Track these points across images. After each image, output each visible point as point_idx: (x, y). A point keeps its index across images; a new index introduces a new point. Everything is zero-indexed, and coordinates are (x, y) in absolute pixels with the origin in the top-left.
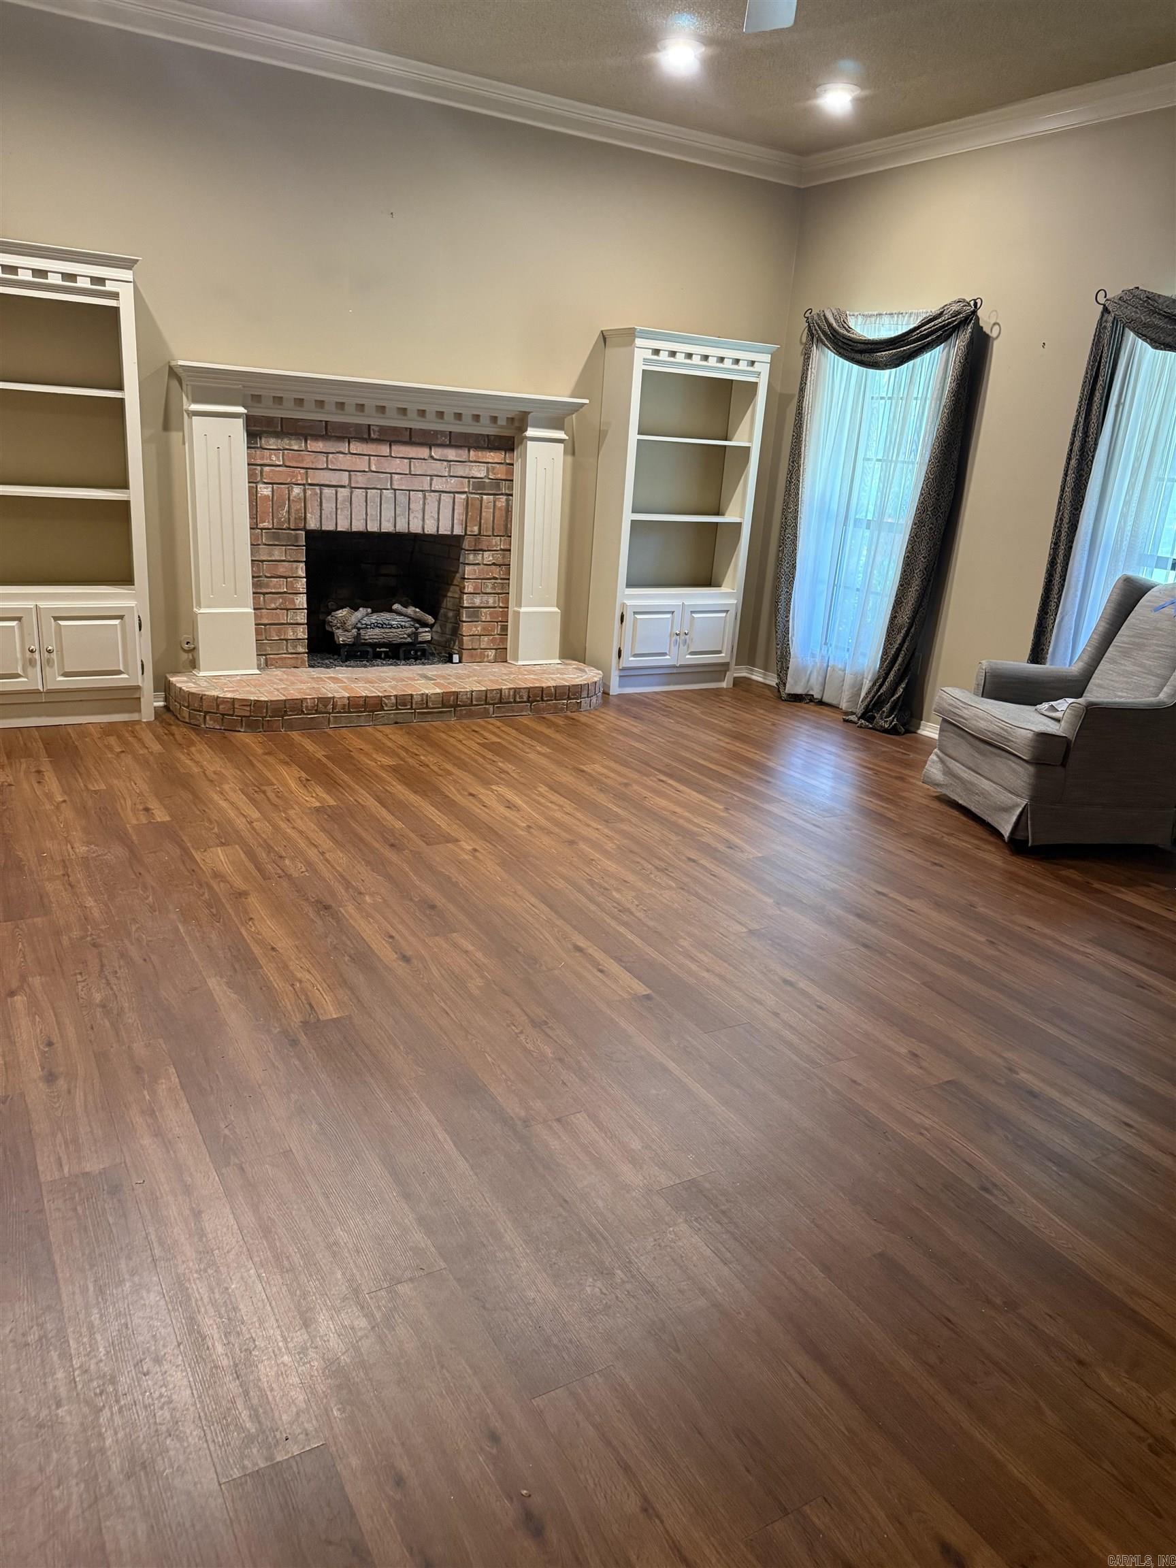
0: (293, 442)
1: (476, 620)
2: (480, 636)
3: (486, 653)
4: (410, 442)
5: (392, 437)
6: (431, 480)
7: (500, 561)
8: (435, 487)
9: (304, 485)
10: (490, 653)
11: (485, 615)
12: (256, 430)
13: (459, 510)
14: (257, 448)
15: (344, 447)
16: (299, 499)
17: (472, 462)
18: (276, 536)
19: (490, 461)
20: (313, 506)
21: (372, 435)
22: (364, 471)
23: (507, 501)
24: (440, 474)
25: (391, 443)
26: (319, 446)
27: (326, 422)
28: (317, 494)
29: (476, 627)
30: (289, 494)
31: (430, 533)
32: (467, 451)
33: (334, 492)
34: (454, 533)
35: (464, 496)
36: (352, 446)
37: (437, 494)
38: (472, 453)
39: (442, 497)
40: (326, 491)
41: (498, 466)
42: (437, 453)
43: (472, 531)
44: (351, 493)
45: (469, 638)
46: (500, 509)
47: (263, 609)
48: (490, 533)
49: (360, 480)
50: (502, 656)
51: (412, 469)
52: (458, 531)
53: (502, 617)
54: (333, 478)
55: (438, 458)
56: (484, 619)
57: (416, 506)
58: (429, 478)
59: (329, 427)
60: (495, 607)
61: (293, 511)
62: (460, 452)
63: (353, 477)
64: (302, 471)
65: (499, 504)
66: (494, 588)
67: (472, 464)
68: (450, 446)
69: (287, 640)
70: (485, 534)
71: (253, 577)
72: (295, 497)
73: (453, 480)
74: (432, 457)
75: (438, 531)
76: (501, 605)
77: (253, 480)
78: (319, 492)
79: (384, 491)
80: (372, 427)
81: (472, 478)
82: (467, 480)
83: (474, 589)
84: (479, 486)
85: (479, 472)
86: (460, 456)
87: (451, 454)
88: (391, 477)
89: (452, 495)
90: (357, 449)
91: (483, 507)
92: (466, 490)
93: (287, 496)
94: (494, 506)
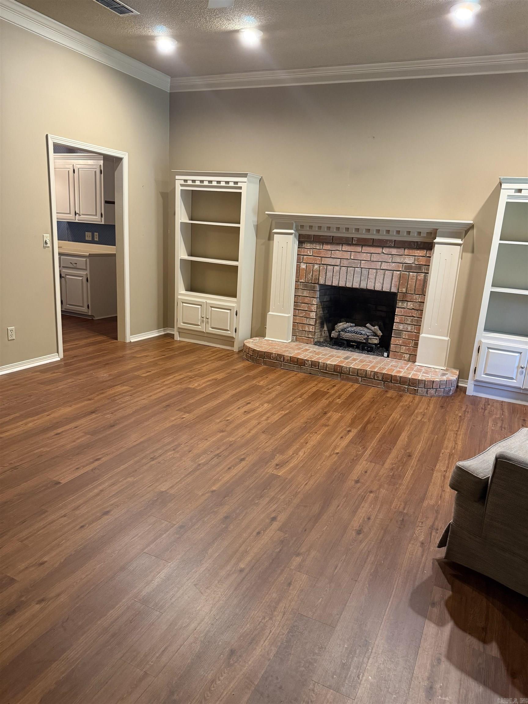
0: (317, 246)
1: (399, 337)
2: (401, 345)
3: (404, 355)
4: (372, 246)
5: (363, 243)
6: (381, 264)
7: (418, 308)
8: (383, 267)
9: (320, 264)
10: (406, 356)
11: (405, 335)
12: (302, 240)
13: (395, 279)
14: (303, 248)
15: (340, 248)
16: (317, 270)
17: (406, 255)
18: (306, 286)
19: (417, 255)
20: (322, 274)
21: (353, 242)
22: (348, 259)
23: (425, 276)
24: (387, 261)
25: (362, 246)
26: (328, 247)
27: (333, 236)
28: (325, 269)
29: (399, 341)
30: (313, 268)
31: (378, 289)
32: (403, 250)
33: (332, 268)
34: (392, 291)
35: (398, 273)
36: (343, 247)
37: (384, 271)
38: (406, 250)
39: (386, 273)
40: (329, 267)
41: (421, 257)
42: (385, 250)
43: (402, 291)
44: (340, 269)
45: (394, 345)
46: (420, 280)
47: (297, 316)
48: (413, 293)
49: (345, 263)
50: (413, 358)
51: (372, 258)
52: (394, 290)
53: (415, 338)
54: (332, 262)
55: (386, 253)
56: (404, 337)
57: (372, 276)
58: (380, 263)
59: (334, 239)
60: (412, 332)
61: (314, 275)
62: (399, 250)
63: (342, 262)
64: (320, 258)
65: (419, 278)
66: (412, 321)
67: (406, 256)
68: (394, 247)
69: (305, 331)
70: (409, 293)
71: (294, 302)
72: (315, 269)
73: (393, 264)
74: (383, 253)
75: (382, 289)
76: (415, 331)
77: (299, 261)
78: (326, 267)
79: (356, 268)
80: (354, 238)
81: (405, 263)
82: (401, 264)
83: (400, 321)
84: (409, 268)
85: (409, 260)
86: (399, 252)
87: (394, 251)
88: (361, 262)
89: (392, 272)
90: (345, 249)
91: (410, 278)
92: (401, 269)
93: (312, 269)
94: (417, 278)
